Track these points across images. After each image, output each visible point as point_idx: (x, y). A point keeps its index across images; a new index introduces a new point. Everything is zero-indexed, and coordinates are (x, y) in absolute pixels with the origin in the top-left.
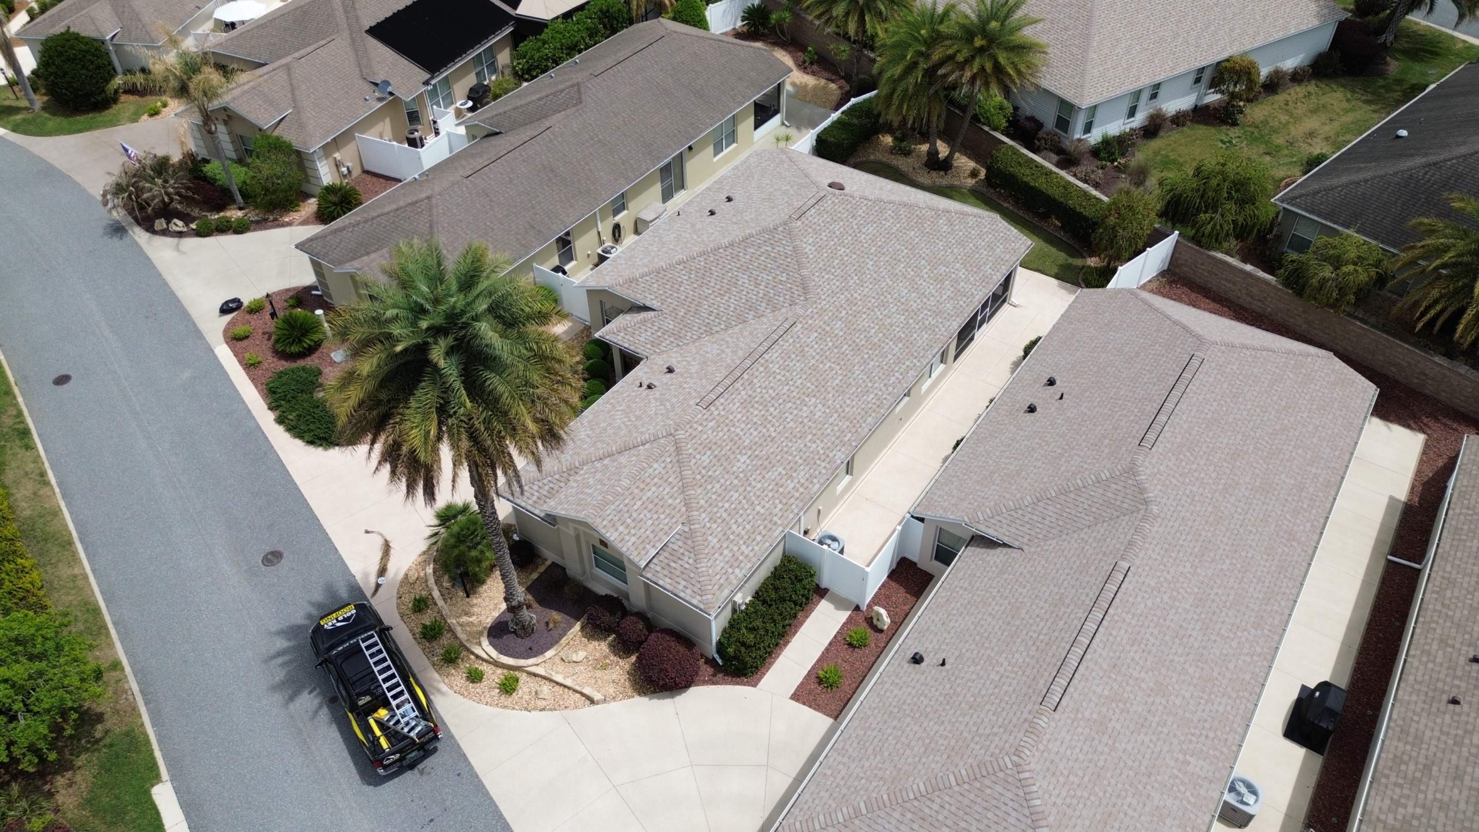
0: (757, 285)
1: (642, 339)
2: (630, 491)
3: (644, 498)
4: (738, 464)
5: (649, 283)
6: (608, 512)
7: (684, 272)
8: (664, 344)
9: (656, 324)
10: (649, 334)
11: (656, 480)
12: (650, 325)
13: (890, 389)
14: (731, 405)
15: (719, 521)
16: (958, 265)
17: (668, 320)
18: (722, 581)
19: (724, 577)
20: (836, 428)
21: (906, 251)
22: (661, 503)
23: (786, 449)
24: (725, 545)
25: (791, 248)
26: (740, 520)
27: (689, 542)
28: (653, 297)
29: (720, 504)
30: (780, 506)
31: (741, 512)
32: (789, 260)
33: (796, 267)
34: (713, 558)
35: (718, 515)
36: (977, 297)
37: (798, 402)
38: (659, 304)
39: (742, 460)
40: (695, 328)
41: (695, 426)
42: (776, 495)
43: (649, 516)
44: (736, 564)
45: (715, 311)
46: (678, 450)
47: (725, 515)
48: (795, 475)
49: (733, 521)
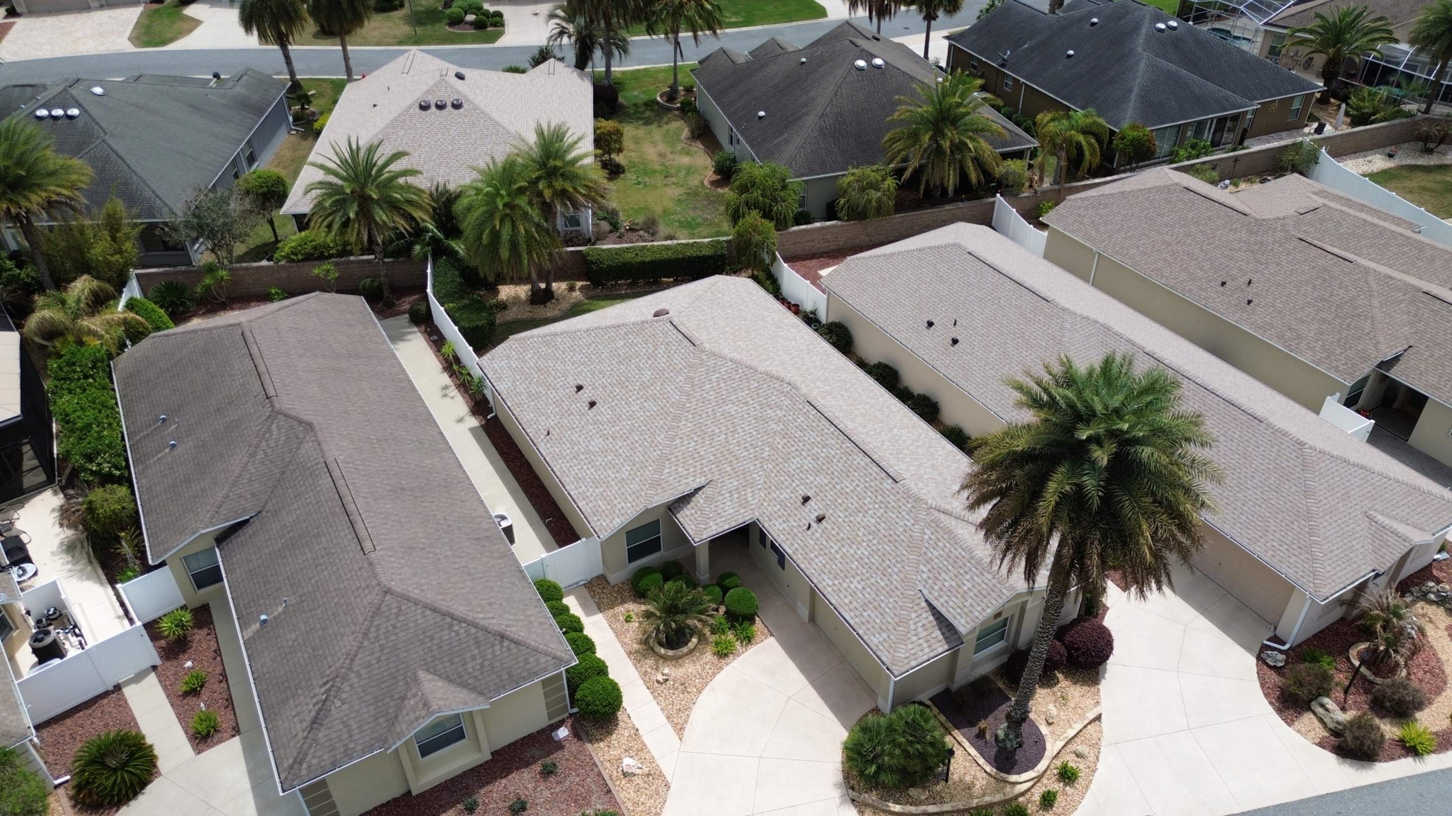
0: (746, 403)
1: (731, 511)
5: (673, 473)
7: (686, 442)
9: (723, 492)
10: (729, 503)
12: (720, 498)
17: (727, 482)
25: (730, 363)
28: (691, 478)
32: (740, 371)
33: (751, 371)
38: (703, 478)
40: (753, 468)
45: (747, 445)
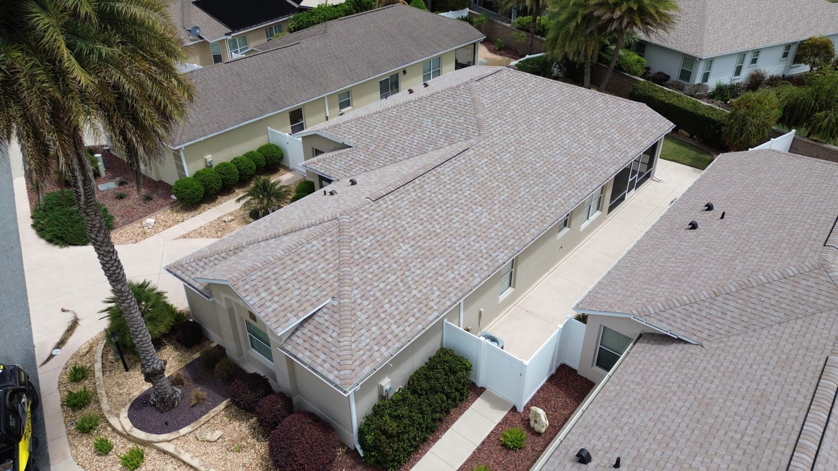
0: (438, 126)
1: (336, 167)
2: (282, 261)
3: (296, 270)
4: (400, 251)
6: (253, 278)
8: (354, 170)
9: (351, 157)
10: (343, 163)
11: (312, 255)
12: (344, 157)
13: (553, 209)
14: (400, 202)
15: (372, 299)
16: (613, 130)
17: (360, 154)
18: (364, 357)
19: (369, 354)
20: (500, 234)
21: (568, 115)
22: (313, 276)
23: (449, 244)
24: (374, 322)
25: (470, 100)
26: (394, 301)
27: (336, 316)
28: (350, 137)
29: (375, 284)
30: (438, 293)
31: (396, 293)
32: (467, 108)
33: (473, 112)
34: (359, 333)
35: (372, 293)
36: (630, 154)
37: (465, 208)
39: (404, 248)
41: (361, 213)
42: (435, 283)
43: (297, 286)
44: (383, 342)
45: (401, 145)
46: (340, 232)
47: (378, 294)
48: (456, 267)
49: (386, 301)
